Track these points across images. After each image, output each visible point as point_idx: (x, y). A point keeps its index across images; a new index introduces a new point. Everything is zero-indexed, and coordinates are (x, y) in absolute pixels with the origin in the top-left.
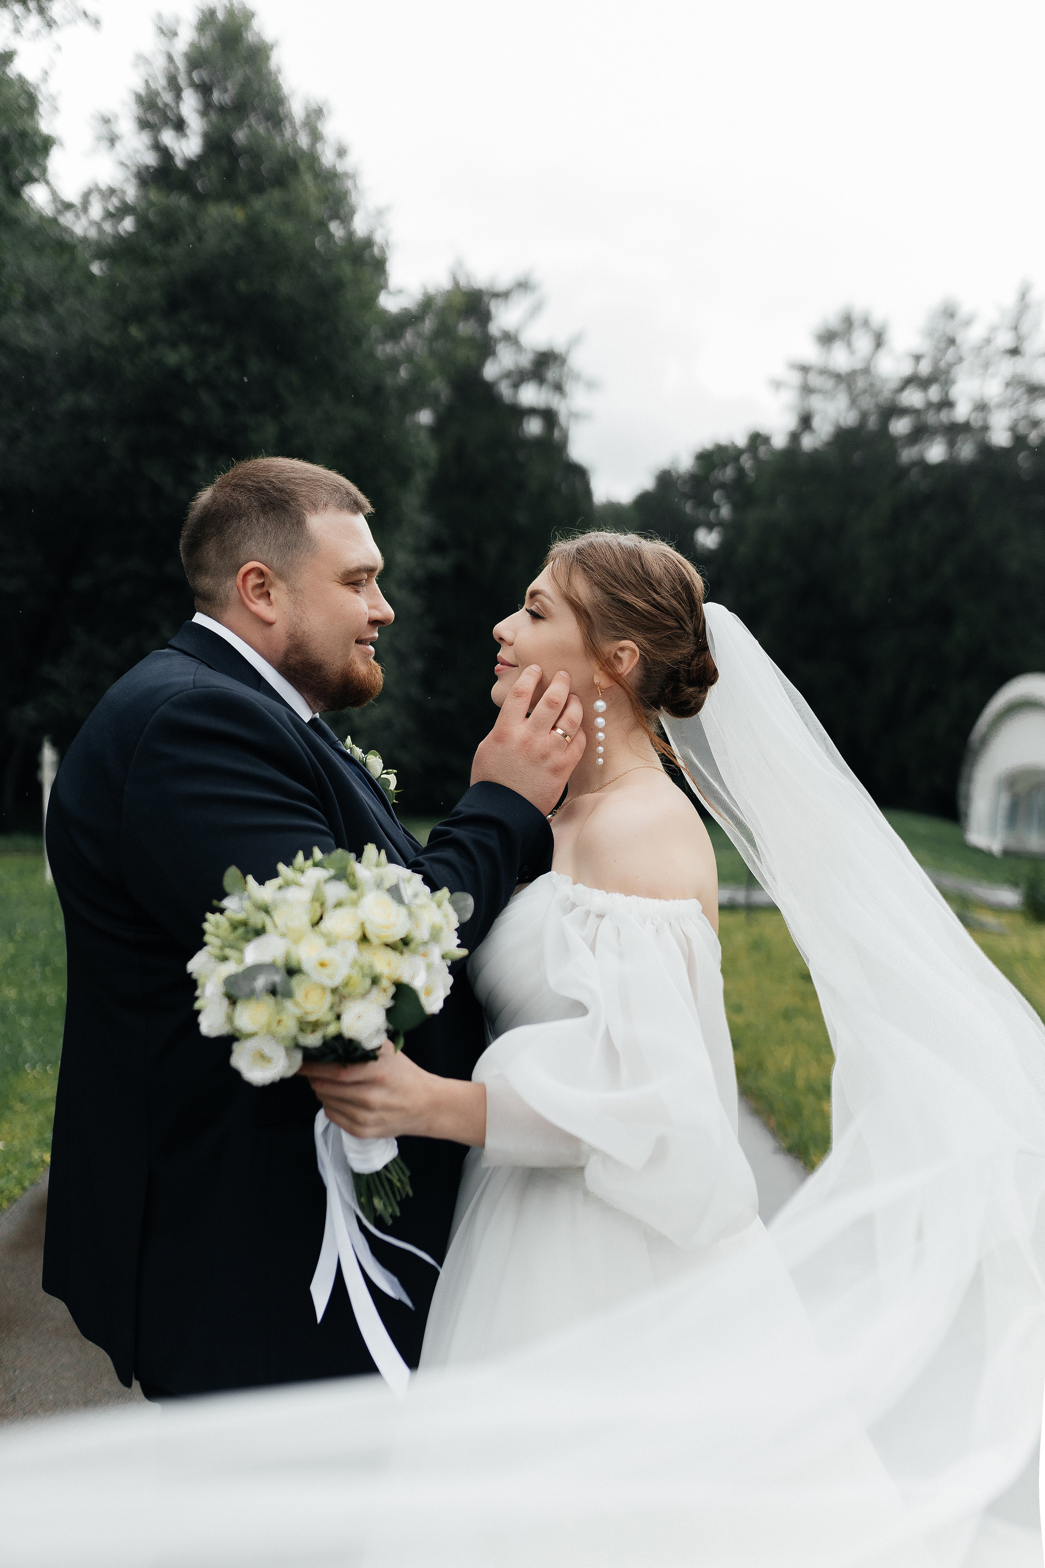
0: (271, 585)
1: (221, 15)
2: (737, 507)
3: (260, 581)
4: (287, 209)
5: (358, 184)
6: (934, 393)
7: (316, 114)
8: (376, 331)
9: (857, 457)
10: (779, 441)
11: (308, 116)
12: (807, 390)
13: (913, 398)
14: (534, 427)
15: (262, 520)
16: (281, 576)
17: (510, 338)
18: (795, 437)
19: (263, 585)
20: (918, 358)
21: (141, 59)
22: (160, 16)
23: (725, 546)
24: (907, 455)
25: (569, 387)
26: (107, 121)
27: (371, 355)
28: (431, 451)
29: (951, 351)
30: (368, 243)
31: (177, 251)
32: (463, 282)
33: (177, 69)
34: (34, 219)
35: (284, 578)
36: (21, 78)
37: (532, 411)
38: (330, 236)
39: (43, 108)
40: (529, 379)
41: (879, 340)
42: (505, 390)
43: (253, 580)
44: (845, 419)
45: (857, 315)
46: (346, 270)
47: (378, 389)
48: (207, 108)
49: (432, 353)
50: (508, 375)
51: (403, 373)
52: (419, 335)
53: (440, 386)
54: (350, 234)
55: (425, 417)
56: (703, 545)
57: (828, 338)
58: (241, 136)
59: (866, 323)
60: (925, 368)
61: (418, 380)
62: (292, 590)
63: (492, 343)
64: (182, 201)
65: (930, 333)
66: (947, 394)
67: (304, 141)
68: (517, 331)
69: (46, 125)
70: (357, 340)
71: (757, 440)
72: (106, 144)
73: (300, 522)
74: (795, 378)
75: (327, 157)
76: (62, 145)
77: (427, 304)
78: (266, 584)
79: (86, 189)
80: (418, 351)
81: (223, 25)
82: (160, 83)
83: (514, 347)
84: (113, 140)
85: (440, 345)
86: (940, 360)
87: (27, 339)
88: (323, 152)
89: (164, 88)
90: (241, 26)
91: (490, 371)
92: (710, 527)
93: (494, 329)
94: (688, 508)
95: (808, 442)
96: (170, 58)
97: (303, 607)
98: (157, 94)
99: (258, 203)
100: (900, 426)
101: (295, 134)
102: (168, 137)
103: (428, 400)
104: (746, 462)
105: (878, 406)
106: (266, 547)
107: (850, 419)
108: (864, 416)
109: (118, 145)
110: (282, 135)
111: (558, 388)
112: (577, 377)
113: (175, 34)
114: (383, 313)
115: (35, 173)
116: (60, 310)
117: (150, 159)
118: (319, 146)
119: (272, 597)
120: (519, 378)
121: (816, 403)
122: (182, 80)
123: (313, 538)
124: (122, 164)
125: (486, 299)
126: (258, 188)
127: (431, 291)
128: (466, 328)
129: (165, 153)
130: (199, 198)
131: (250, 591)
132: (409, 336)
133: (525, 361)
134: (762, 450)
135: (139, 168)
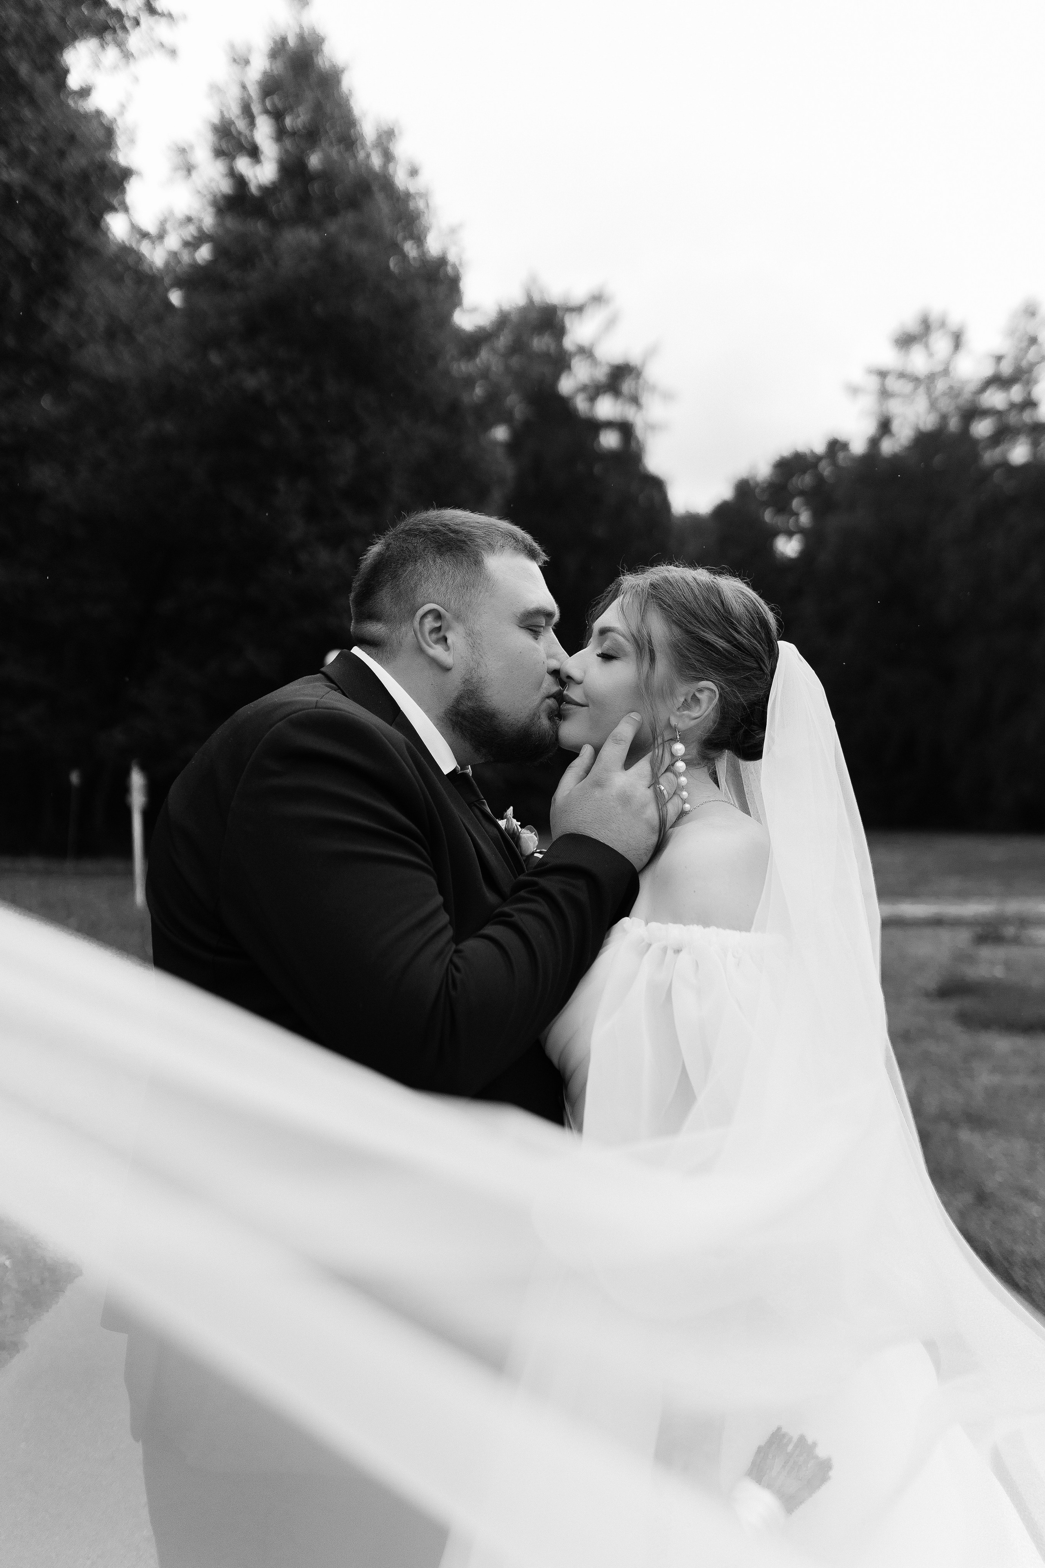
0: (449, 628)
1: (292, 42)
2: (818, 514)
3: (437, 625)
4: (362, 231)
5: (431, 204)
6: (1016, 393)
7: (387, 136)
8: (451, 350)
9: (938, 460)
10: (858, 447)
11: (379, 137)
12: (885, 394)
13: (996, 399)
14: (610, 440)
15: (438, 561)
16: (458, 617)
17: (586, 352)
18: (874, 443)
19: (439, 629)
20: (999, 359)
21: (216, 89)
22: (232, 47)
23: (806, 554)
24: (989, 457)
25: (645, 399)
26: (183, 151)
27: (446, 373)
28: (507, 469)
29: (1033, 349)
30: (442, 261)
31: (254, 277)
32: (537, 298)
33: (249, 96)
34: (113, 249)
35: (462, 621)
36: (99, 113)
37: (609, 425)
38: (404, 256)
39: (120, 140)
40: (605, 392)
41: (957, 340)
42: (581, 404)
43: (430, 623)
44: (925, 423)
45: (934, 317)
46: (421, 290)
47: (455, 407)
48: (281, 134)
49: (508, 369)
50: (584, 388)
51: (479, 391)
52: (494, 350)
53: (515, 403)
54: (423, 254)
55: (501, 433)
56: (782, 554)
57: (906, 341)
58: (314, 161)
59: (943, 324)
60: (1006, 368)
61: (494, 397)
62: (470, 634)
63: (567, 358)
64: (260, 227)
65: (1011, 332)
66: (1029, 394)
67: (376, 161)
68: (592, 345)
69: (124, 156)
70: (433, 358)
71: (836, 446)
72: (185, 173)
73: (477, 562)
74: (873, 383)
75: (401, 179)
76: (139, 174)
77: (503, 320)
78: (443, 629)
79: (162, 218)
80: (494, 369)
81: (295, 53)
82: (234, 111)
83: (589, 360)
84: (189, 169)
85: (515, 362)
86: (1022, 359)
87: (109, 370)
88: (395, 171)
89: (238, 117)
90: (312, 51)
91: (566, 385)
92: (790, 534)
93: (569, 343)
94: (768, 516)
95: (888, 447)
96: (244, 87)
97: (481, 650)
98: (232, 123)
99: (332, 227)
100: (982, 428)
101: (368, 156)
102: (243, 164)
103: (506, 418)
104: (826, 469)
105: (958, 408)
106: (443, 589)
107: (928, 422)
108: (944, 418)
109: (194, 174)
110: (355, 157)
111: (635, 400)
112: (653, 389)
113: (247, 62)
114: (458, 332)
115: (115, 203)
116: (141, 339)
117: (225, 186)
118: (391, 166)
119: (449, 641)
120: (595, 391)
121: (895, 407)
122: (256, 108)
123: (491, 578)
124: (199, 192)
125: (560, 313)
126: (332, 211)
127: (506, 307)
128: (540, 343)
129: (240, 182)
130: (275, 224)
131: (427, 634)
132: (484, 355)
133: (601, 374)
134: (841, 456)
135: (215, 196)
